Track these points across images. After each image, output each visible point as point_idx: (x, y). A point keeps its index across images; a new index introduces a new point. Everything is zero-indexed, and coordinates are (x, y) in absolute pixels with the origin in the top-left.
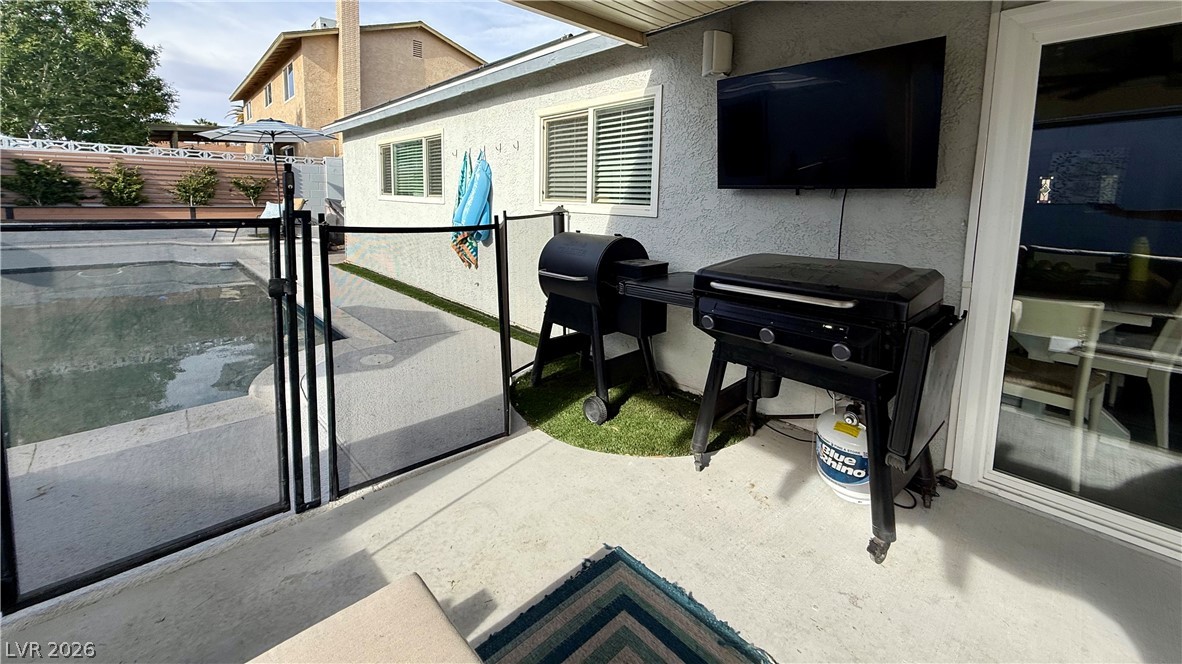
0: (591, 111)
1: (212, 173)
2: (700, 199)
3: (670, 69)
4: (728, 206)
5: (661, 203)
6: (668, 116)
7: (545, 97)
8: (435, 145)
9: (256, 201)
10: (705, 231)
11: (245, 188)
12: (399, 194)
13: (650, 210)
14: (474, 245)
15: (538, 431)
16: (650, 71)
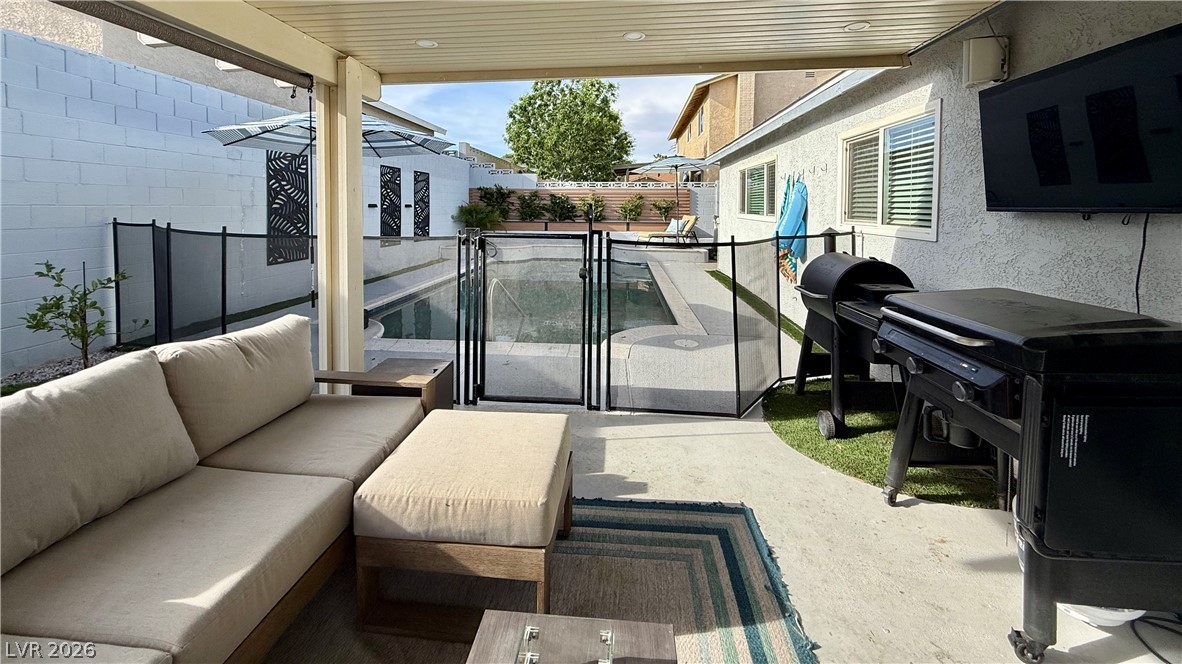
0: (881, 131)
1: (641, 198)
2: (979, 222)
3: (950, 80)
4: (1009, 231)
5: (940, 227)
6: (948, 131)
7: (847, 120)
8: (772, 168)
9: (666, 217)
10: (984, 259)
11: (660, 209)
12: (751, 212)
13: (930, 234)
14: (794, 261)
15: (766, 425)
16: (931, 85)
